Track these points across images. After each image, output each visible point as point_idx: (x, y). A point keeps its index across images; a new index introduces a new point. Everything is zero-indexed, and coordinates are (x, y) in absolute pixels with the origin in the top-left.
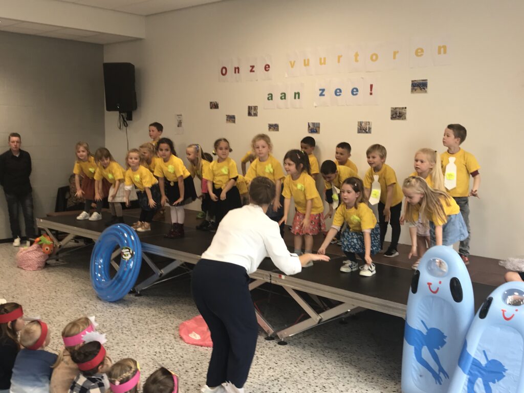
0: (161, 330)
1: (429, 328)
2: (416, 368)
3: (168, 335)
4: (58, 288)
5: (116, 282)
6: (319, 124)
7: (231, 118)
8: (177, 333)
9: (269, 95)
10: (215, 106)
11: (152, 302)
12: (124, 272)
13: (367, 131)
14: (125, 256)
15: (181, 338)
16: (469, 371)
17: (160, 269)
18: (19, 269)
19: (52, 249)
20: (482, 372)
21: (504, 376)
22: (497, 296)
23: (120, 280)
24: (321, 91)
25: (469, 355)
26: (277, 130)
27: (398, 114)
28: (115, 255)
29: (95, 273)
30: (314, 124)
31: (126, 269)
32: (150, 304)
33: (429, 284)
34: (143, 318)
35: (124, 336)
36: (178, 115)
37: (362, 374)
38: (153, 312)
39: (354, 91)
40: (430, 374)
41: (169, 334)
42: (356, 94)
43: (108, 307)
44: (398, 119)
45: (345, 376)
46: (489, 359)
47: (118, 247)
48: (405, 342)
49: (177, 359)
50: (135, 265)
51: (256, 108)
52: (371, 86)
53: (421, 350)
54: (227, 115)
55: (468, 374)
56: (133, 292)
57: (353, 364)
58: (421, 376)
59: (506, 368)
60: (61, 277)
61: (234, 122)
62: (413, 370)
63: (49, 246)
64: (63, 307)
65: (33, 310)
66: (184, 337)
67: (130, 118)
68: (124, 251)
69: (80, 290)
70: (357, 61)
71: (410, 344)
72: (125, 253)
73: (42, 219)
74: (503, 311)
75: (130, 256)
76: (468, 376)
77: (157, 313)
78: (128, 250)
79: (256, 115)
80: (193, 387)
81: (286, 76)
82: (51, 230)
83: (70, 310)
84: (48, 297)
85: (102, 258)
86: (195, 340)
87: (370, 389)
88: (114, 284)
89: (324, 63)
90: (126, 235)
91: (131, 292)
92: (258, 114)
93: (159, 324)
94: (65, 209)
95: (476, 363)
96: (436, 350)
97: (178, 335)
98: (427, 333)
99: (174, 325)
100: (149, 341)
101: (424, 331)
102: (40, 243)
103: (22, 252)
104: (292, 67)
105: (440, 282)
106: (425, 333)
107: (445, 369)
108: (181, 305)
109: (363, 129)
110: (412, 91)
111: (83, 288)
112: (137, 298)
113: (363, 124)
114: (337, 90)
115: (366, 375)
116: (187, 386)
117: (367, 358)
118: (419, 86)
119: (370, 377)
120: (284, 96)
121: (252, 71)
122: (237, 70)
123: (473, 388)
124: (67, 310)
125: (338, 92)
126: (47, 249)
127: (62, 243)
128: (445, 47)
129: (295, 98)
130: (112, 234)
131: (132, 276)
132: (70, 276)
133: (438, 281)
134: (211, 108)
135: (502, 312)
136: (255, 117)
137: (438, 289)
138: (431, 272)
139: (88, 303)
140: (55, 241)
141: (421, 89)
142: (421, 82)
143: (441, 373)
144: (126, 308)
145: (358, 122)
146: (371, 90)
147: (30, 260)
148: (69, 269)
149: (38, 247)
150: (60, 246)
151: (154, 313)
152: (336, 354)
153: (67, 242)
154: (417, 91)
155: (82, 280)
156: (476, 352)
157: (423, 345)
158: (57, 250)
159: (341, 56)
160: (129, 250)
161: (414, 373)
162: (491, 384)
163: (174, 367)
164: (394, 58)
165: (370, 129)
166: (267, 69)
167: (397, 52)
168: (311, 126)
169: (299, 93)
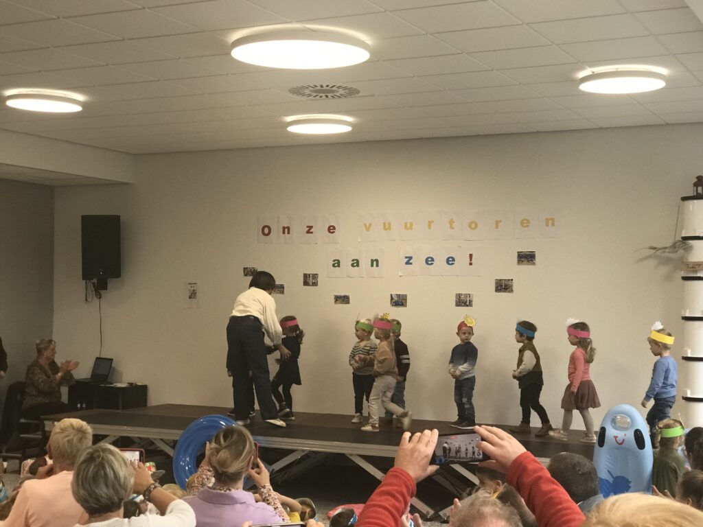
1: (614, 476)
6: (406, 296)
9: (334, 261)
13: (468, 304)
24: (407, 259)
26: (348, 302)
27: (503, 286)
30: (398, 296)
36: (190, 284)
39: (450, 261)
42: (452, 264)
44: (504, 292)
51: (315, 276)
52: (471, 256)
61: (282, 292)
67: (105, 288)
70: (452, 228)
79: (315, 284)
81: (360, 240)
89: (411, 228)
92: (319, 284)
98: (613, 481)
104: (368, 229)
106: (611, 482)
109: (463, 302)
110: (518, 263)
113: (462, 297)
114: (428, 258)
118: (527, 258)
120: (356, 263)
121: (308, 232)
122: (287, 230)
125: (430, 261)
128: (552, 219)
129: (372, 266)
133: (623, 434)
134: (246, 275)
136: (315, 287)
137: (624, 440)
141: (528, 261)
142: (528, 253)
145: (456, 294)
146: (471, 260)
154: (524, 263)
159: (433, 222)
164: (497, 227)
165: (470, 301)
166: (332, 231)
167: (500, 221)
168: (395, 298)
169: (377, 261)
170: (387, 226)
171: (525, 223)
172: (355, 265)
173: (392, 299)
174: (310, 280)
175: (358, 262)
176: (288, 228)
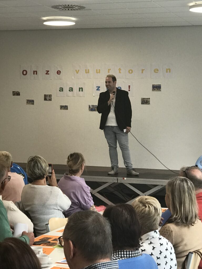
7: (31, 102)
9: (60, 88)
10: (17, 94)
24: (98, 88)
26: (67, 109)
27: (145, 101)
30: (93, 106)
44: (146, 104)
51: (50, 96)
54: (27, 100)
70: (120, 72)
81: (73, 78)
89: (99, 72)
92: (52, 100)
104: (77, 73)
110: (153, 90)
118: (157, 88)
121: (47, 74)
128: (170, 69)
129: (80, 91)
134: (14, 95)
142: (158, 85)
146: (129, 88)
159: (110, 69)
164: (142, 73)
166: (59, 73)
167: (144, 70)
168: (91, 107)
169: (82, 88)
170: (87, 72)
171: (156, 71)
172: (71, 90)
173: (90, 107)
174: (47, 98)
175: (72, 88)
176: (36, 71)
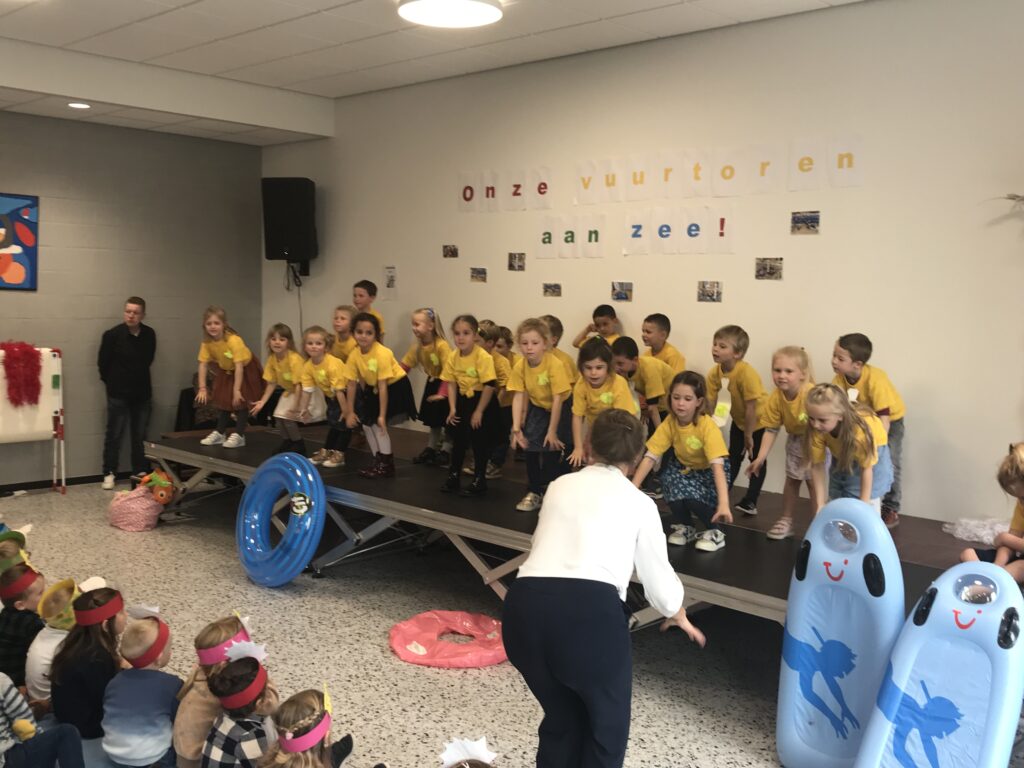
0: (358, 638)
1: (825, 640)
2: (803, 709)
3: (370, 645)
4: (180, 562)
5: (281, 553)
6: (631, 284)
7: (479, 274)
8: (385, 643)
9: (545, 234)
10: (451, 252)
11: (341, 589)
12: (296, 536)
13: (715, 297)
14: (297, 508)
15: (393, 652)
16: (897, 716)
17: (357, 532)
18: (112, 530)
19: (171, 494)
20: (919, 717)
21: (958, 726)
22: (945, 585)
23: (287, 550)
24: (634, 230)
25: (896, 688)
26: (559, 294)
27: (768, 270)
28: (279, 505)
29: (244, 538)
30: (621, 284)
31: (298, 531)
32: (339, 591)
33: (827, 565)
34: (328, 616)
35: (295, 646)
36: (388, 268)
37: (706, 717)
38: (343, 605)
39: (693, 230)
40: (827, 721)
41: (372, 644)
42: (696, 235)
43: (267, 597)
44: (768, 278)
45: (678, 721)
46: (932, 697)
47: (284, 493)
48: (784, 664)
49: (388, 689)
50: (314, 526)
51: (522, 256)
52: (722, 221)
53: (811, 679)
54: (472, 269)
55: (895, 722)
56: (309, 570)
57: (692, 701)
58: (810, 723)
59: (961, 711)
60: (185, 544)
61: (484, 280)
62: (797, 712)
63: (166, 489)
64: (189, 596)
65: (138, 599)
66: (398, 650)
67: (305, 271)
68: (295, 499)
69: (217, 566)
70: (697, 178)
71: (792, 668)
72: (297, 504)
73: (155, 443)
74: (956, 613)
75: (305, 508)
76: (895, 726)
77: (351, 608)
78: (302, 498)
79: (521, 268)
80: (414, 738)
81: (576, 202)
82: (169, 462)
83: (201, 601)
84: (163, 578)
85: (256, 511)
86: (417, 656)
87: (722, 744)
88: (278, 556)
89: (642, 182)
90: (299, 473)
91: (305, 571)
92: (526, 267)
93: (354, 627)
94: (192, 426)
95: (908, 703)
96: (837, 679)
97: (388, 647)
98: (822, 649)
99: (381, 630)
100: (337, 657)
101: (818, 646)
102: (150, 484)
103: (118, 499)
104: (586, 186)
105: (846, 562)
106: (818, 650)
107: (853, 711)
108: (392, 594)
109: (708, 294)
110: (793, 231)
111: (224, 563)
112: (316, 580)
113: (708, 286)
114: (663, 226)
115: (714, 720)
116: (405, 736)
117: (715, 691)
118: (806, 222)
119: (721, 724)
120: (570, 237)
121: (516, 194)
122: (491, 191)
123: (903, 746)
124: (196, 601)
125: (664, 231)
126: (162, 495)
127: (188, 485)
128: (850, 156)
129: (590, 240)
130: (275, 470)
131: (310, 544)
132: (199, 541)
133: (843, 560)
134: (445, 256)
135: (954, 614)
136: (521, 272)
137: (842, 573)
138: (830, 544)
139: (233, 588)
140: (176, 481)
141: (808, 228)
142: (808, 215)
143: (846, 719)
144: (298, 599)
145: (700, 283)
146: (722, 228)
147: (131, 513)
148: (199, 529)
149: (147, 492)
150: (185, 490)
151: (345, 607)
152: (661, 684)
153: (196, 483)
154: (802, 230)
155: (221, 548)
156: (908, 683)
157: (815, 670)
158: (179, 496)
159: (671, 170)
160: (305, 498)
161: (798, 718)
162: (935, 739)
163: (382, 702)
164: (763, 173)
165: (719, 294)
166: (542, 191)
167: (768, 164)
168: (618, 289)
169: (596, 232)
170: (610, 181)
171: (806, 164)
172: (569, 240)
173: (614, 289)
174: (516, 262)
175: (572, 234)
176: (492, 189)
